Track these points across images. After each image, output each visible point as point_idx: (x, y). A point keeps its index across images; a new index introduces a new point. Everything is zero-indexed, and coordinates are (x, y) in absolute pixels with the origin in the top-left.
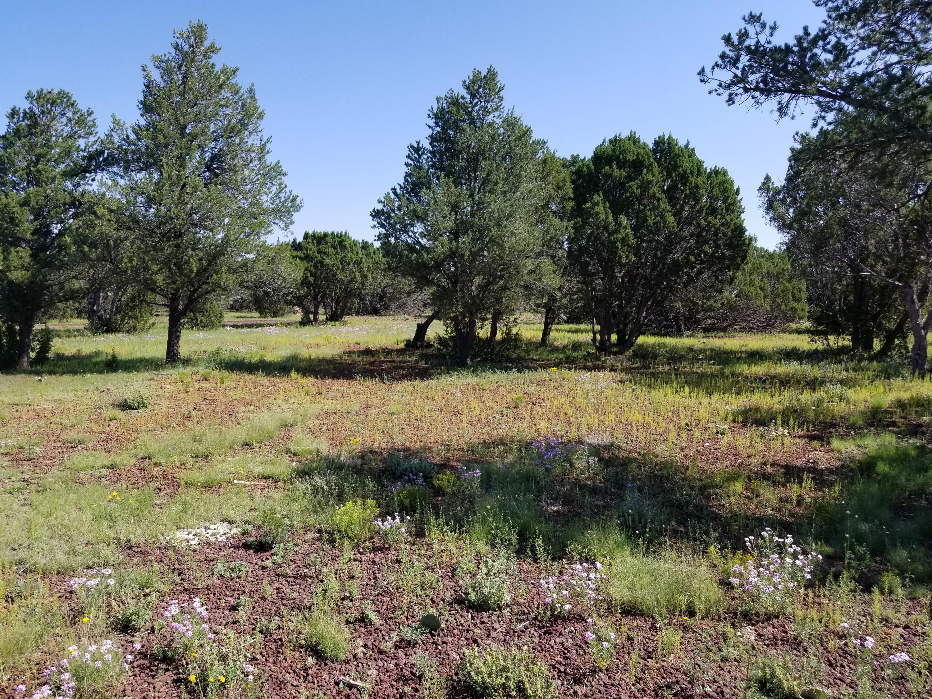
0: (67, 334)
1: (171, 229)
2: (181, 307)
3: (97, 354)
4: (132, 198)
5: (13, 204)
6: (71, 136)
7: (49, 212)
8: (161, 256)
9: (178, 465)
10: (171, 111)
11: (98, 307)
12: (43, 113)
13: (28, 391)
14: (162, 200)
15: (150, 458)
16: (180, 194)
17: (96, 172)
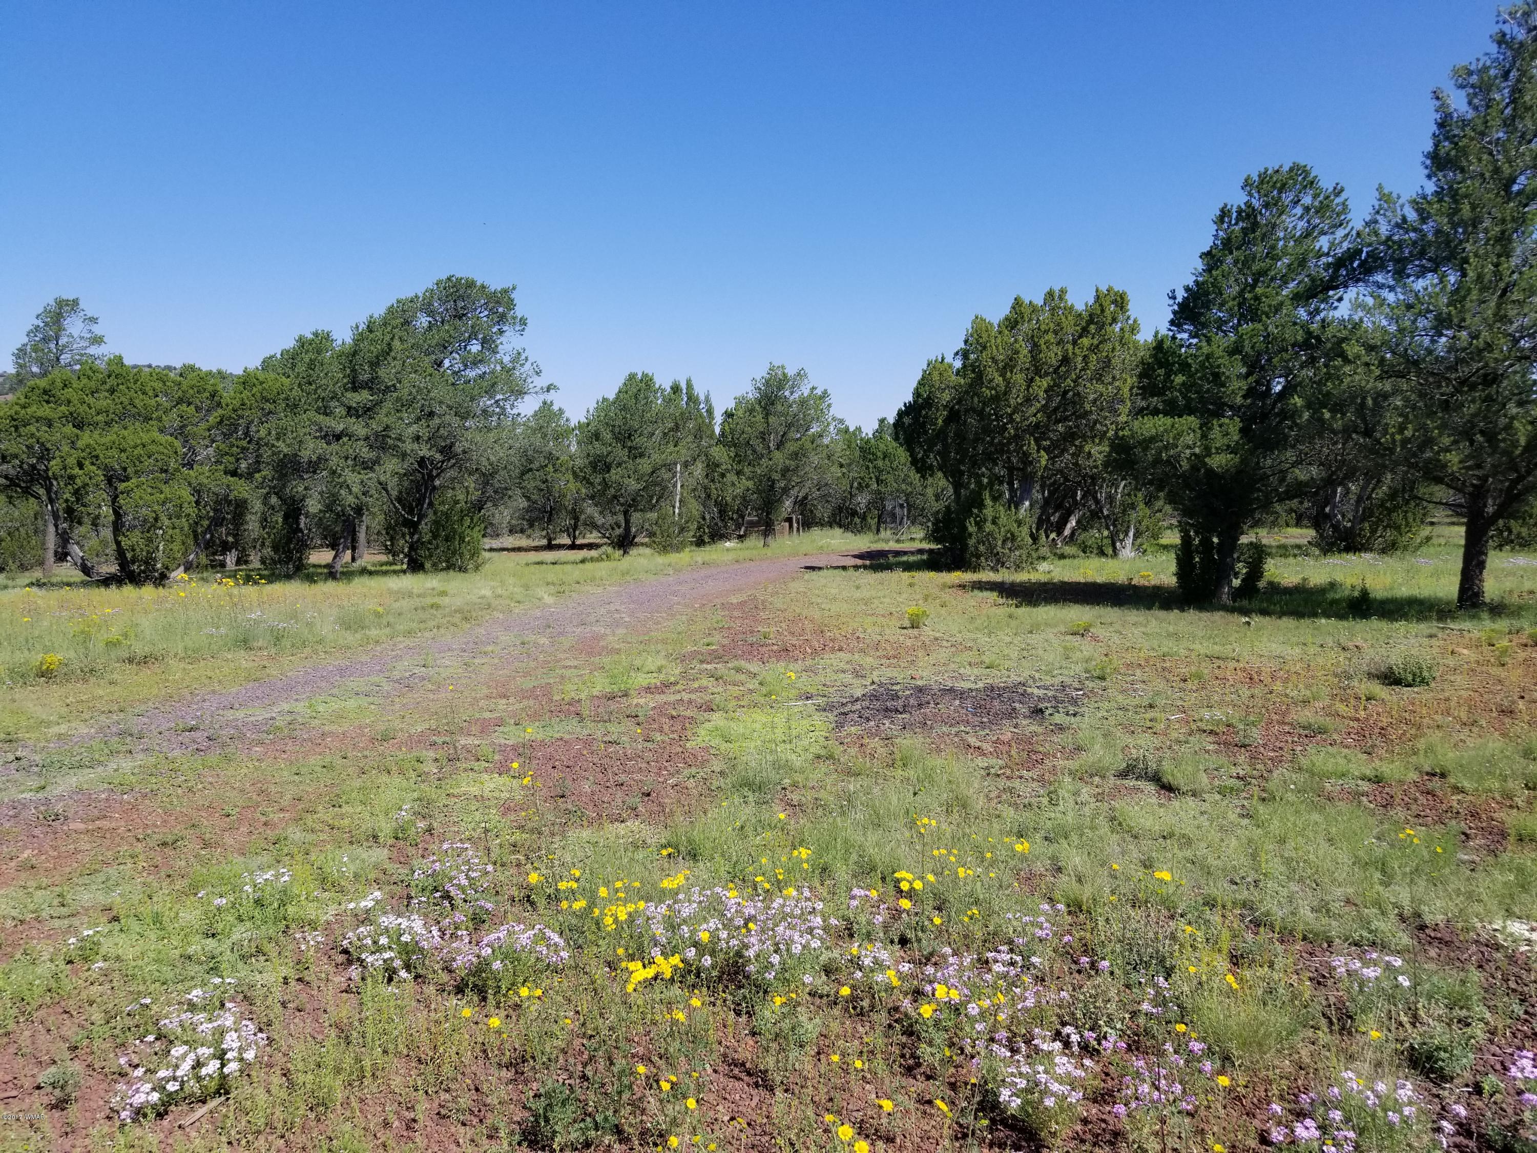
0: (1282, 551)
1: (1478, 370)
2: (1490, 509)
3: (1333, 585)
4: (1408, 323)
5: (1219, 352)
6: (1307, 234)
7: (1269, 360)
8: (1457, 420)
9: (1497, 796)
10: (1485, 157)
11: (1332, 509)
12: (1266, 206)
13: (1232, 639)
14: (1464, 320)
15: (1443, 775)
16: (1499, 306)
17: (1346, 287)
